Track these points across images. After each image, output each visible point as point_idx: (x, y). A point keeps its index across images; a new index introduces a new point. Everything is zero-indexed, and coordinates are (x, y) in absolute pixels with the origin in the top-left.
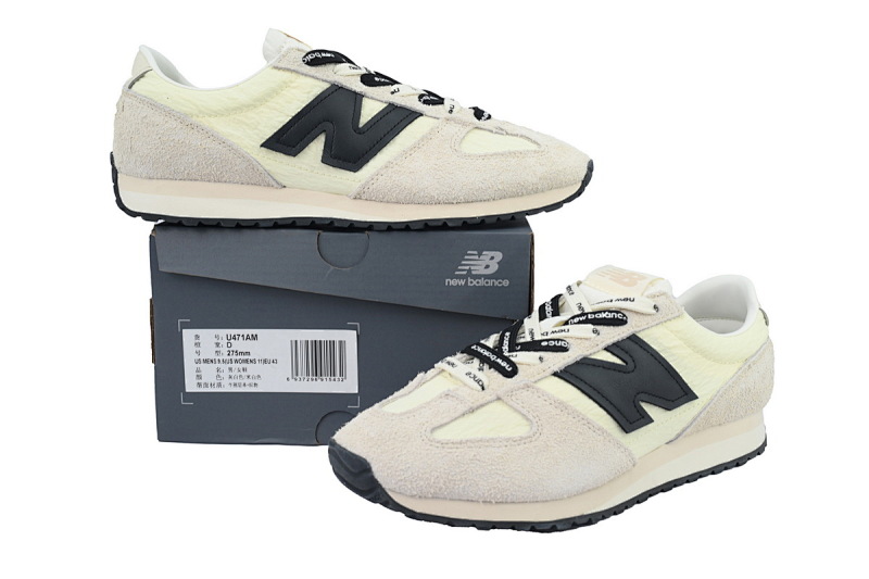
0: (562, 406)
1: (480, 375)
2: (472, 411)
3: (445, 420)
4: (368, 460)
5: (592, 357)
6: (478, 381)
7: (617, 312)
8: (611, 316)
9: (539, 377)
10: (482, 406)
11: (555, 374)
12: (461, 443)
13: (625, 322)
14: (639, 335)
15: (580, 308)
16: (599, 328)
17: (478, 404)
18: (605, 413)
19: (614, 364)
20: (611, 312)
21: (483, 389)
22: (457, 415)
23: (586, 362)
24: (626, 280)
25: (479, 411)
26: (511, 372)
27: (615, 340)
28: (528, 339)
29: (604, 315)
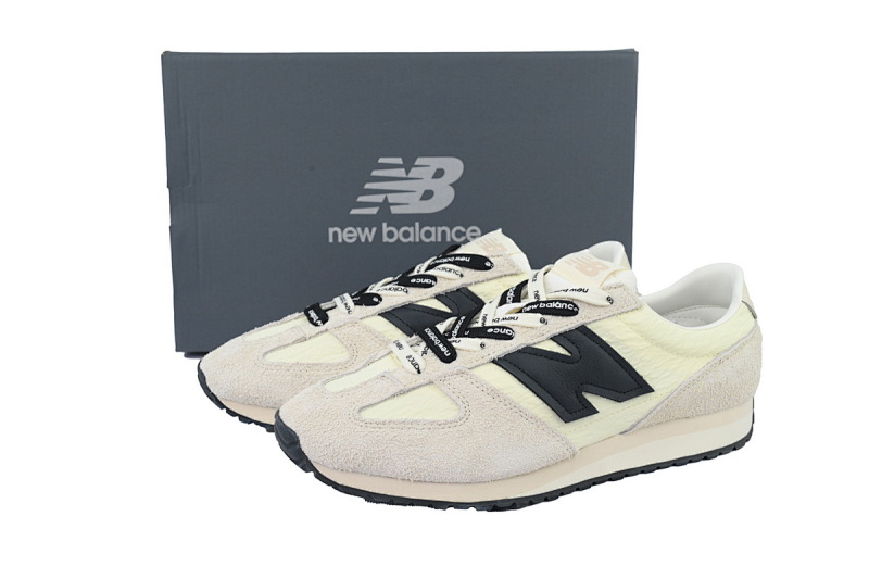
0: (494, 393)
1: (419, 359)
2: (402, 393)
3: (374, 401)
4: (298, 434)
5: (536, 346)
6: (415, 365)
7: (568, 302)
8: (561, 306)
9: (475, 363)
10: (414, 389)
11: (494, 361)
12: (384, 423)
13: (577, 313)
14: (589, 327)
15: (537, 296)
16: (547, 317)
17: (410, 386)
18: (540, 402)
19: (557, 354)
20: (561, 302)
21: (419, 372)
22: (387, 396)
23: (529, 351)
24: (590, 269)
25: (410, 394)
26: (450, 357)
27: (562, 330)
28: (479, 325)
29: (554, 305)
